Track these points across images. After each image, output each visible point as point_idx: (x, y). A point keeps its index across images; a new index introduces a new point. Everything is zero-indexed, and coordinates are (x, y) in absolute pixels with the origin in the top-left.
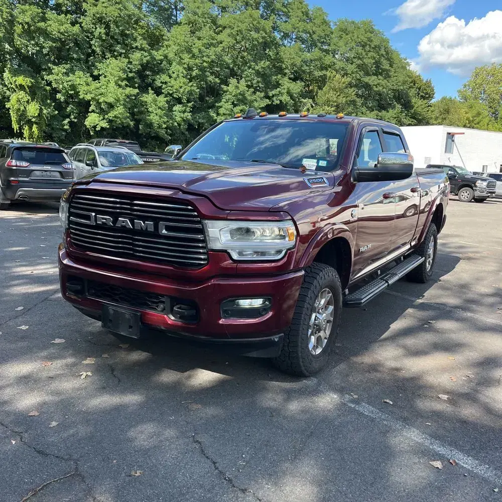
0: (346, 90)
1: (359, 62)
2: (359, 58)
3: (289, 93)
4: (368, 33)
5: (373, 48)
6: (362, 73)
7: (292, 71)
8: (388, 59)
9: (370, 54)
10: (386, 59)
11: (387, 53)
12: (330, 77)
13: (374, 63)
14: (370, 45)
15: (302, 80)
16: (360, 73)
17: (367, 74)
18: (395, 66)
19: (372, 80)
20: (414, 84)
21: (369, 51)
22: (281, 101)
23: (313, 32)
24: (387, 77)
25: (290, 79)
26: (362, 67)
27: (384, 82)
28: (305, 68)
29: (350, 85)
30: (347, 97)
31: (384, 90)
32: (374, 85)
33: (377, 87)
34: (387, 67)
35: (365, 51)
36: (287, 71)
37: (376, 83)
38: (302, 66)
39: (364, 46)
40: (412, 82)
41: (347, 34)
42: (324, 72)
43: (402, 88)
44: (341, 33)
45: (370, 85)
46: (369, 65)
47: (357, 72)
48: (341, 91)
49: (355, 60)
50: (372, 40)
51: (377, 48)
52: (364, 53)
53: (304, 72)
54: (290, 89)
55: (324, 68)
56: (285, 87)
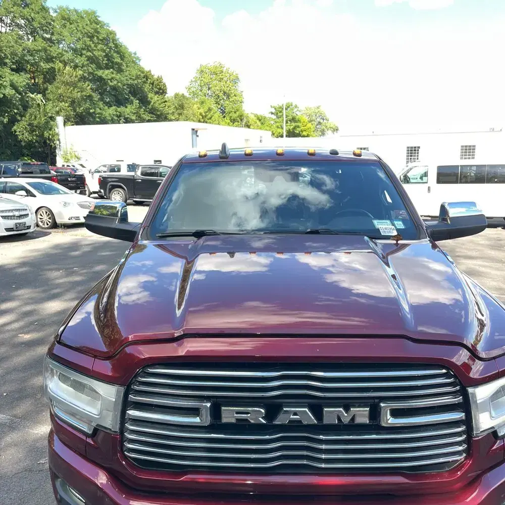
0: (80, 84)
1: (89, 54)
2: (88, 50)
3: (13, 86)
4: (94, 24)
5: (101, 40)
6: (94, 66)
7: (13, 61)
8: (118, 52)
9: (100, 46)
10: (115, 52)
11: (116, 46)
12: (59, 70)
13: (104, 56)
14: (98, 38)
15: (26, 71)
16: (91, 65)
17: (99, 67)
18: (126, 60)
19: (105, 74)
20: (147, 80)
21: (98, 43)
22: (4, 95)
23: (32, 19)
24: (120, 71)
25: (12, 70)
26: (92, 60)
27: (118, 76)
28: (28, 58)
29: (83, 79)
30: (82, 92)
31: (119, 84)
32: (108, 79)
33: (111, 82)
34: (118, 60)
35: (93, 43)
36: (7, 61)
37: (110, 77)
38: (25, 55)
39: (91, 37)
40: (144, 78)
41: (71, 24)
42: (51, 65)
43: (136, 82)
44: (64, 22)
45: (104, 79)
46: (100, 58)
47: (88, 64)
48: (74, 85)
49: (84, 52)
50: (99, 32)
51: (105, 41)
52: (93, 45)
53: (28, 62)
54: (14, 82)
55: (50, 59)
56: (7, 79)
